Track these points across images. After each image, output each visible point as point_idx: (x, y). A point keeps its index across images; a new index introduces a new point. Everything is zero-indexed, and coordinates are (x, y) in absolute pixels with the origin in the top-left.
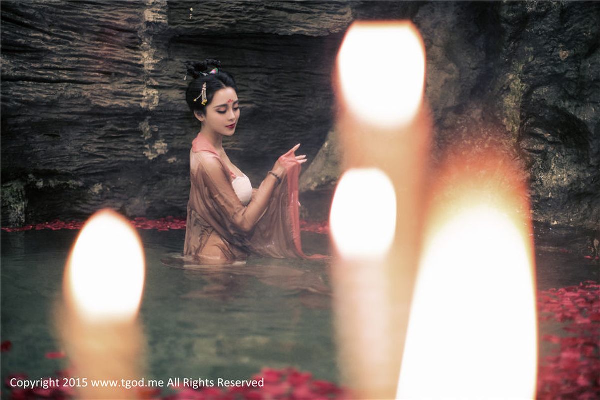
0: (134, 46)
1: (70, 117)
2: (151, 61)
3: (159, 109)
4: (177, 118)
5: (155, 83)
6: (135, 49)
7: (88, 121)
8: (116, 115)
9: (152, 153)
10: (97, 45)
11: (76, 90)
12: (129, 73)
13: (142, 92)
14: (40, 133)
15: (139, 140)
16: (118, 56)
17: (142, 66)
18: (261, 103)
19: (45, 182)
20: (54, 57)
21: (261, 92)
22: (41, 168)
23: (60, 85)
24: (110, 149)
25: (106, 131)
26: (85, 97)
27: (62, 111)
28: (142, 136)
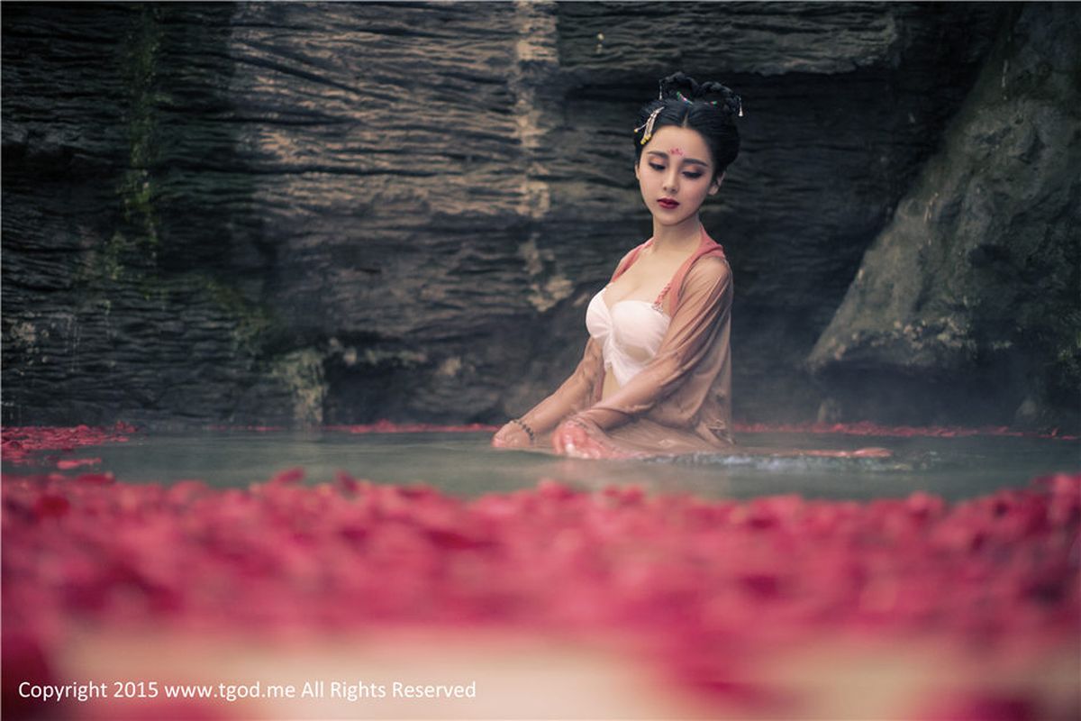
0: (504, 107)
1: (395, 234)
2: (533, 131)
3: (551, 217)
4: (586, 235)
5: (543, 171)
6: (506, 112)
7: (428, 242)
8: (477, 230)
9: (545, 298)
10: (438, 108)
11: (403, 186)
12: (495, 156)
13: (518, 186)
14: (347, 266)
15: (519, 275)
16: (476, 126)
17: (517, 141)
18: (737, 203)
19: (360, 353)
20: (364, 130)
21: (738, 183)
22: (350, 327)
23: (375, 177)
24: (470, 294)
25: (461, 260)
26: (418, 198)
27: (381, 223)
28: (525, 269)
